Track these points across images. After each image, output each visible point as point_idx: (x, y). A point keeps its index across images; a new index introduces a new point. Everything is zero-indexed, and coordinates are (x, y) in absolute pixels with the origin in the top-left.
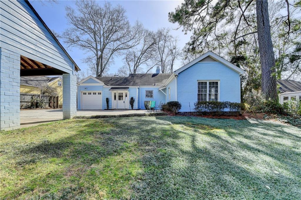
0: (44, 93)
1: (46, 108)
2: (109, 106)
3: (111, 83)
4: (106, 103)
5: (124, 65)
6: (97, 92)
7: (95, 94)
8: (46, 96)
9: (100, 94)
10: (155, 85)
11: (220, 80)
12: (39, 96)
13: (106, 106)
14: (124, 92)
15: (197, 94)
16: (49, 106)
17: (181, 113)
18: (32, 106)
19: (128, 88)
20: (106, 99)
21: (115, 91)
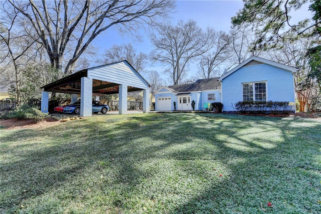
0: (137, 100)
1: (138, 110)
2: (176, 108)
3: (180, 89)
4: (173, 106)
5: (198, 70)
6: (168, 98)
7: (166, 99)
8: (138, 102)
9: (170, 99)
10: (217, 88)
11: (267, 81)
12: (134, 102)
13: (174, 108)
14: (187, 96)
15: (243, 96)
16: (140, 109)
17: (226, 112)
18: (130, 108)
19: (190, 93)
20: (173, 103)
21: (180, 96)
